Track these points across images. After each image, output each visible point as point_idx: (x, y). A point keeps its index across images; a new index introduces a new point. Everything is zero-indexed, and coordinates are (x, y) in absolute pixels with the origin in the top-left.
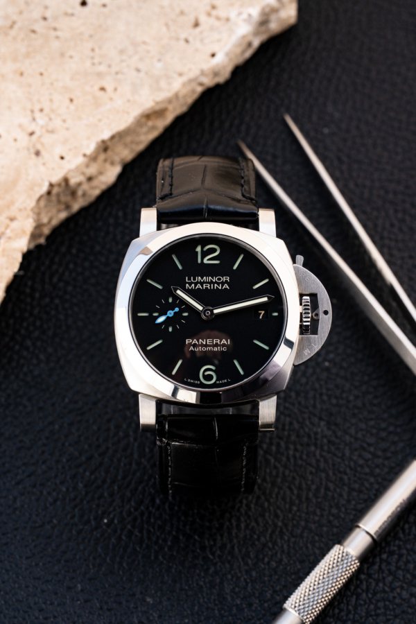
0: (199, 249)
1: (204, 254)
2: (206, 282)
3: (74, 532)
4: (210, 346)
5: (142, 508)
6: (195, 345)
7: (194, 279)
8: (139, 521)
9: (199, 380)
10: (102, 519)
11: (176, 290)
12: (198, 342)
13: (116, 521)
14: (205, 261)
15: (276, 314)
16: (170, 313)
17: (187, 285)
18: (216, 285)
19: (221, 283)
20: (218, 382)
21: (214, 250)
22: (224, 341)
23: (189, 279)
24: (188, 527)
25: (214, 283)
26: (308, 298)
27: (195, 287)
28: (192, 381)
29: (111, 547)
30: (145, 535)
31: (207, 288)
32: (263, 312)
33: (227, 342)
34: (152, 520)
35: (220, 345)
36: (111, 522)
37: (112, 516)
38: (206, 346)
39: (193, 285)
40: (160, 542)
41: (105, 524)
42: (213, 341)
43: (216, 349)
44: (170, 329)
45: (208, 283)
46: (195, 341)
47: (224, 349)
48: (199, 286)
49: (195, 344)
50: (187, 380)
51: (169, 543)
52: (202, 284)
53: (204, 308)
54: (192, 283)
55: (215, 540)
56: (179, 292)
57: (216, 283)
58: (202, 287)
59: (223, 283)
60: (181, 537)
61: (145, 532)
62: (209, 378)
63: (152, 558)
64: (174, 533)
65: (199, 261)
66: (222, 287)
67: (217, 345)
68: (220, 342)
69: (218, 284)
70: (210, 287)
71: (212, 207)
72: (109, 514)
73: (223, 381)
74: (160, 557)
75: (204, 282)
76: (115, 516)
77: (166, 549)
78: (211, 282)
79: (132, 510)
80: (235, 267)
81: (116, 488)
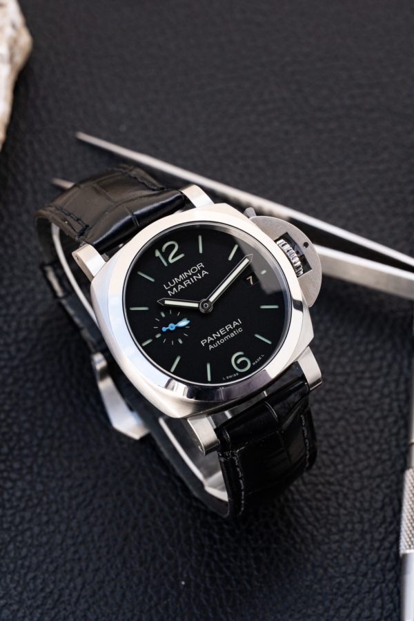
0: (158, 254)
1: (166, 255)
2: (185, 279)
3: (161, 610)
4: (225, 335)
5: (207, 550)
6: (212, 343)
7: (172, 283)
8: (213, 564)
9: (236, 372)
10: (178, 582)
11: (163, 302)
12: (213, 338)
13: (192, 577)
14: (171, 261)
15: (264, 272)
16: (172, 327)
17: (169, 292)
18: (194, 277)
19: (198, 272)
20: (254, 364)
21: (172, 247)
22: (235, 324)
23: (168, 286)
24: (260, 542)
25: (192, 276)
26: (282, 241)
27: (177, 289)
28: (231, 377)
29: (205, 603)
30: (228, 573)
31: (188, 285)
32: (251, 277)
33: (238, 322)
34: (224, 556)
35: (234, 329)
36: (188, 581)
37: (185, 575)
38: (222, 337)
39: (174, 289)
40: (245, 570)
41: (184, 586)
42: (225, 329)
43: (232, 335)
44: (180, 341)
45: (186, 279)
46: (210, 339)
47: (240, 330)
48: (180, 287)
49: (211, 341)
50: (225, 378)
51: (254, 566)
52: (181, 283)
53: (199, 303)
54: (172, 288)
55: (293, 538)
56: (167, 302)
57: (193, 275)
58: (184, 285)
59: (200, 272)
60: (261, 554)
61: (225, 570)
62: (243, 364)
63: (249, 588)
64: (252, 554)
65: (166, 264)
66: (201, 275)
67: (231, 331)
68: (232, 326)
69: (196, 274)
70: (191, 281)
71: (138, 212)
72: (182, 575)
73: (258, 360)
74: (256, 583)
75: (183, 281)
76: (187, 573)
77: (256, 573)
78: (189, 277)
79: (200, 558)
80: (201, 251)
81: (170, 548)
